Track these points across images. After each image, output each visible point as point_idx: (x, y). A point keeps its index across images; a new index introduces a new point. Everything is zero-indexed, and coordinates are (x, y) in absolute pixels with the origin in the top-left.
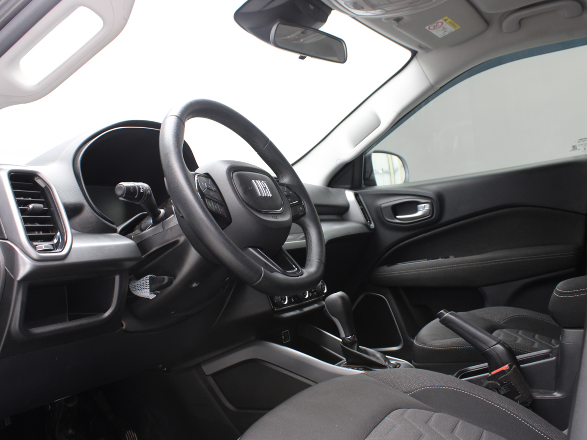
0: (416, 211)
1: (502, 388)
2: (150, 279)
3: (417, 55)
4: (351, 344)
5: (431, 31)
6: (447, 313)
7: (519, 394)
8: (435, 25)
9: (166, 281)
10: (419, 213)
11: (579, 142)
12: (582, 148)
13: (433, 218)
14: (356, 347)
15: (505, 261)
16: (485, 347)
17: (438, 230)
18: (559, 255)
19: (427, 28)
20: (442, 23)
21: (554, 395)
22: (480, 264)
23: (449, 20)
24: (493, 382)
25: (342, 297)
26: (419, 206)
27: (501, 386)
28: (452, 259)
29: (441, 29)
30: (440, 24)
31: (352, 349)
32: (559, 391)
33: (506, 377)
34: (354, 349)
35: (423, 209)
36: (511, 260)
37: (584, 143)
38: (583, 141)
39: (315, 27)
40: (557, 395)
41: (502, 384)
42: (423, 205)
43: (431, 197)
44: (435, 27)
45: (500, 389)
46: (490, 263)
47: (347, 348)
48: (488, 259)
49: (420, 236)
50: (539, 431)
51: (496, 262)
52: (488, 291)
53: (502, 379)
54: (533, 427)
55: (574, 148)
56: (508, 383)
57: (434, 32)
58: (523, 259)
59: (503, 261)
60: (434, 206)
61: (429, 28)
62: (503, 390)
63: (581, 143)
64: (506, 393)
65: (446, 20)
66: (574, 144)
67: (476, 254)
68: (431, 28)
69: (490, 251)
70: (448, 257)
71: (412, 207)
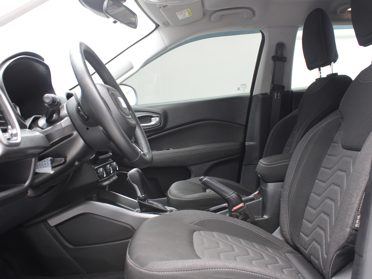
0: (151, 121)
1: (240, 216)
2: (51, 160)
3: (159, 28)
4: (144, 200)
5: (177, 15)
6: (205, 178)
7: (250, 218)
8: (181, 12)
9: (63, 161)
10: (153, 123)
11: (241, 86)
12: (242, 89)
13: (161, 126)
14: (147, 201)
15: (204, 151)
16: (227, 195)
17: (163, 133)
18: (232, 148)
19: (177, 13)
20: (185, 12)
21: (264, 218)
22: (189, 153)
23: (189, 11)
24: (236, 213)
25: (138, 171)
26: (152, 119)
27: (240, 215)
28: (172, 150)
29: (183, 15)
30: (184, 12)
31: (145, 202)
32: (266, 215)
33: (243, 210)
34: (146, 202)
35: (155, 121)
36: (207, 150)
37: (243, 87)
38: (243, 86)
39: (122, 3)
40: (266, 217)
41: (240, 213)
42: (155, 118)
43: (160, 113)
44: (181, 13)
45: (239, 217)
46: (195, 152)
47: (142, 202)
48: (193, 150)
49: (152, 137)
50: (263, 235)
51: (198, 152)
52: (193, 168)
53: (241, 211)
54: (260, 234)
55: (239, 89)
56: (244, 213)
57: (179, 16)
58: (213, 150)
59: (202, 151)
60: (162, 119)
61: (178, 14)
62: (241, 217)
63: (242, 86)
64: (243, 218)
65: (188, 10)
66: (239, 87)
67: (185, 148)
68: (179, 14)
69: (193, 146)
70: (169, 149)
71: (148, 119)
